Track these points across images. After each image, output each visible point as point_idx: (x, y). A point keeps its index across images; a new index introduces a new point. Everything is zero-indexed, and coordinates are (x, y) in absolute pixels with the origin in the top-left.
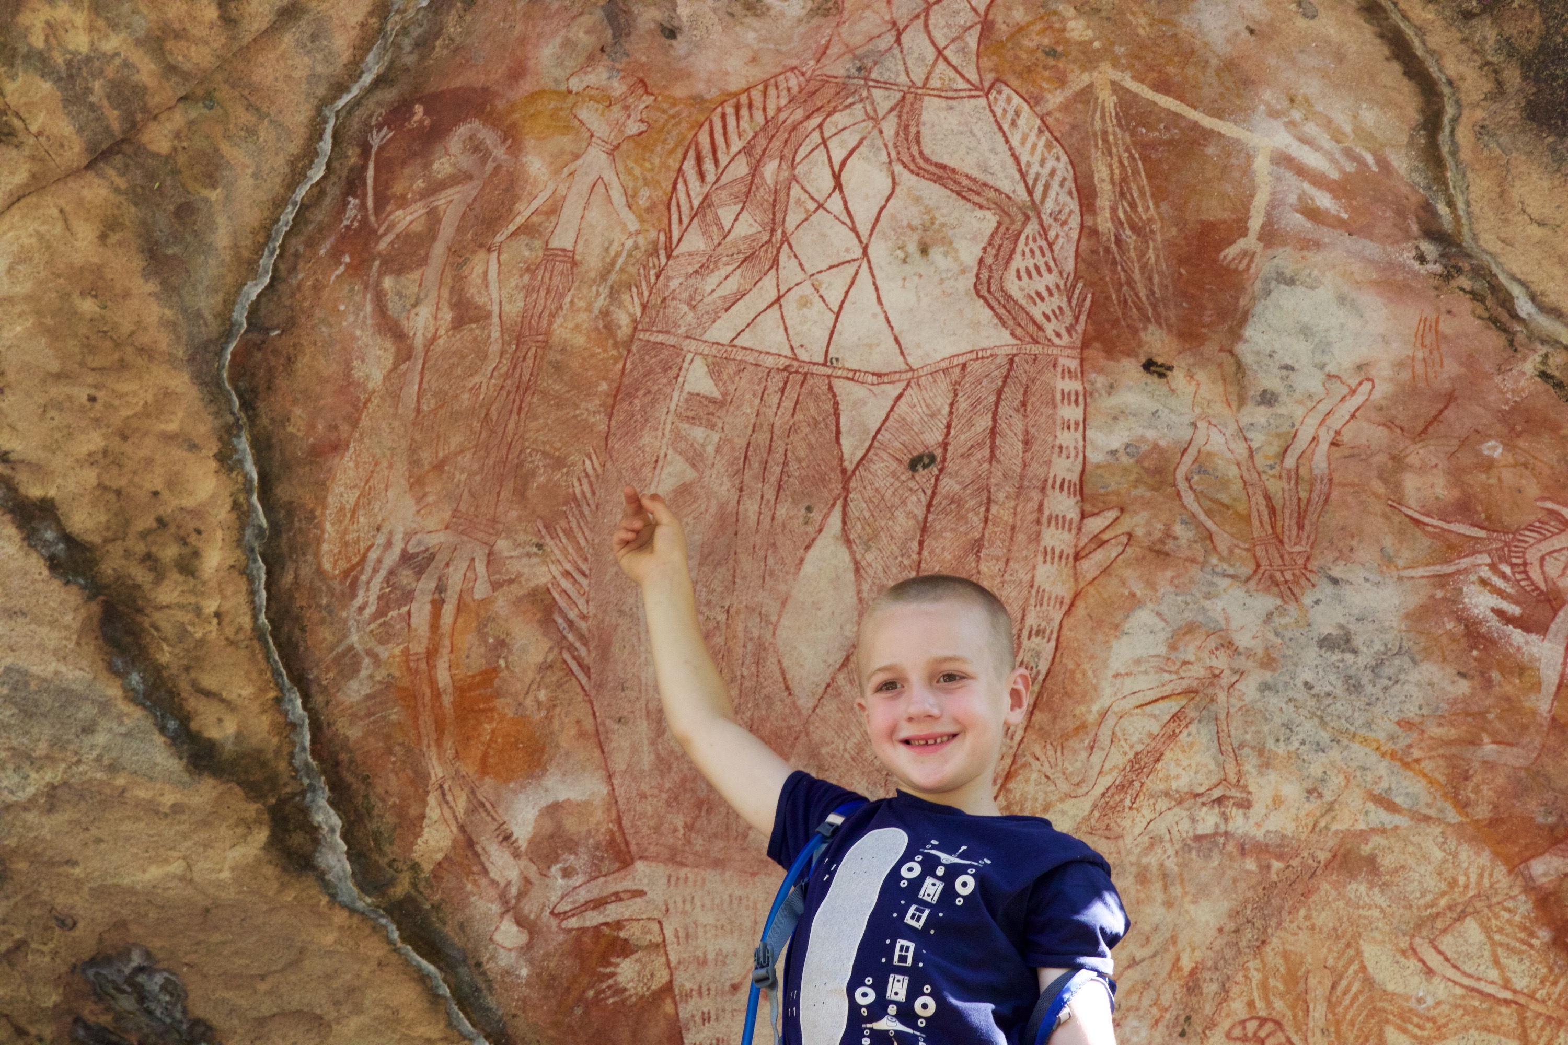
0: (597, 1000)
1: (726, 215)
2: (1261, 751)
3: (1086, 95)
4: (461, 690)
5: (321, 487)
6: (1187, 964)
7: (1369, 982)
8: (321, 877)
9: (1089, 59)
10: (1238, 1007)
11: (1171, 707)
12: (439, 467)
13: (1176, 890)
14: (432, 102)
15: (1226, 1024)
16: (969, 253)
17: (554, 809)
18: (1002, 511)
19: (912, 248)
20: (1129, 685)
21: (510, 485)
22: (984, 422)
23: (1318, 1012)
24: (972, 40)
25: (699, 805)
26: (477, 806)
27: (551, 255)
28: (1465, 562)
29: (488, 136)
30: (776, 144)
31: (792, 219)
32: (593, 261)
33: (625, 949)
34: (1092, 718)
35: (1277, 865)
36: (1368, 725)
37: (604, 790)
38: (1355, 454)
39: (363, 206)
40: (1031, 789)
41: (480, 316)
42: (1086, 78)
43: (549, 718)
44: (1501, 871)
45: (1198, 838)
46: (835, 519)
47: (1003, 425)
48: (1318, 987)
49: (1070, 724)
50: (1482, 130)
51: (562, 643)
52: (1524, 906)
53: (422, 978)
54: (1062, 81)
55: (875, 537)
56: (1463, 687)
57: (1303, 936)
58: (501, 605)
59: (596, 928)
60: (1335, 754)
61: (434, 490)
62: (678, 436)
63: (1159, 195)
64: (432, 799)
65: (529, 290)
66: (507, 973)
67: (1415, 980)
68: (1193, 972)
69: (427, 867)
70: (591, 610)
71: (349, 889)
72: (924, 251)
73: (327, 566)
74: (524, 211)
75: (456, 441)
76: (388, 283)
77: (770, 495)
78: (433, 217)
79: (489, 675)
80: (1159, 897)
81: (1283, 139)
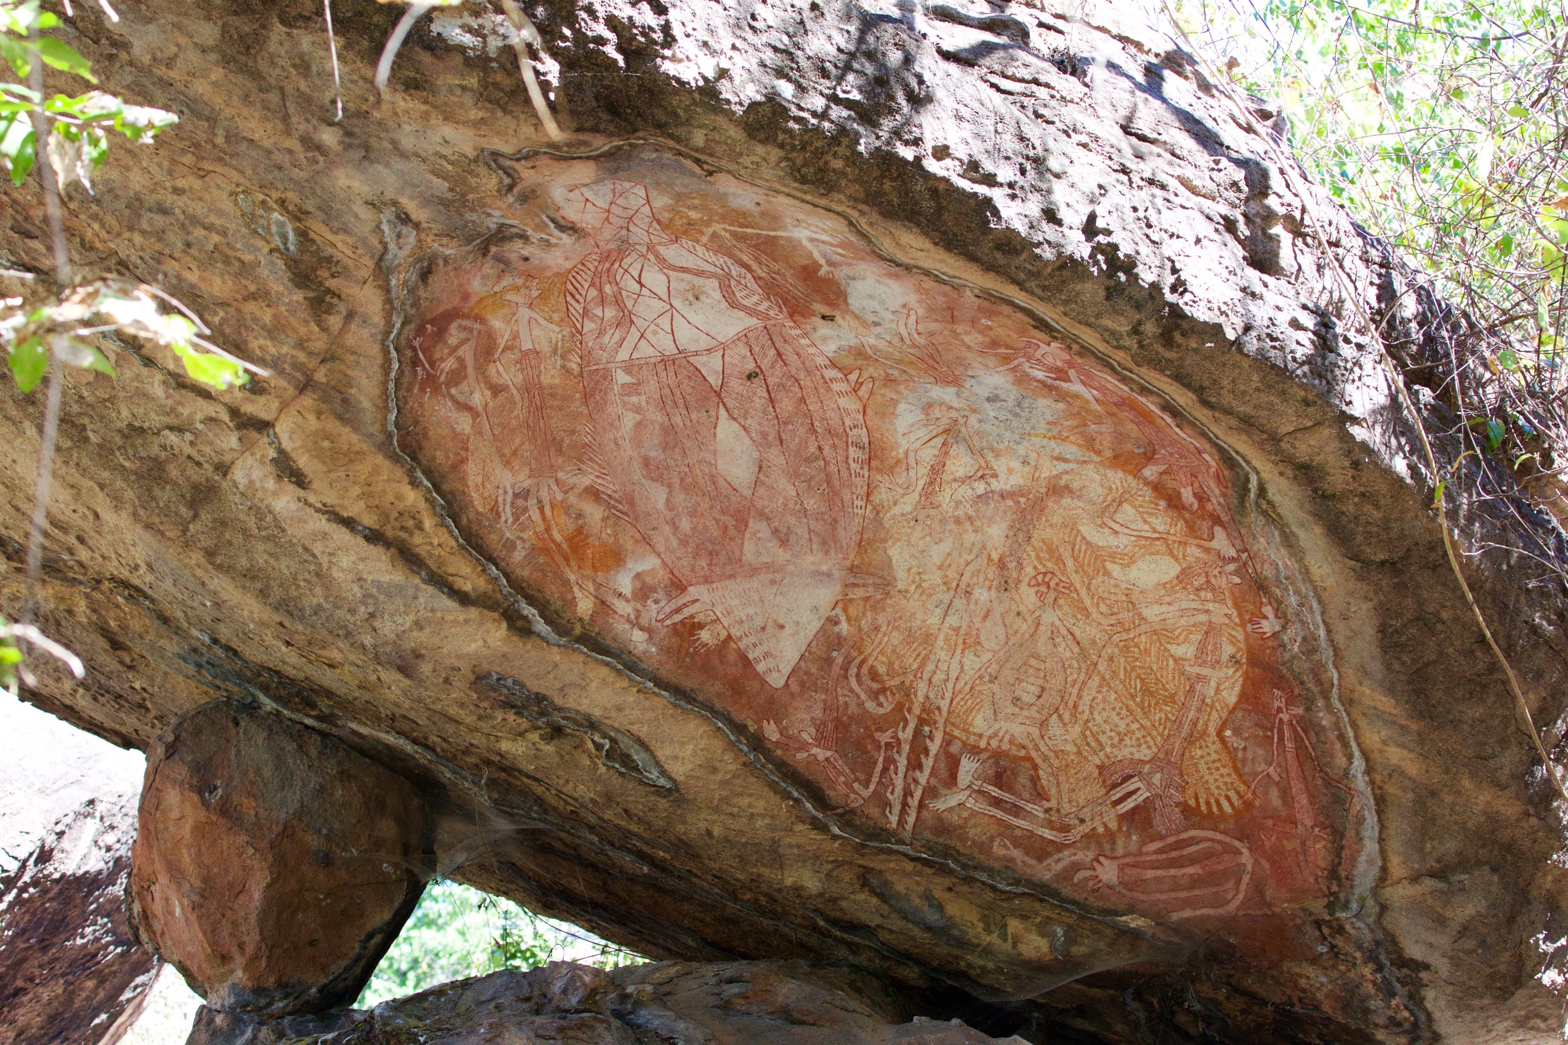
0: (696, 653)
1: (598, 311)
2: (993, 450)
3: (714, 235)
4: (570, 540)
5: (463, 479)
6: (995, 556)
7: (1088, 543)
8: (539, 635)
9: (708, 224)
10: (1029, 570)
11: (939, 441)
12: (515, 453)
13: (978, 523)
14: (433, 322)
15: (1026, 580)
16: (717, 295)
17: (638, 576)
18: (806, 382)
19: (691, 298)
20: (913, 437)
21: (553, 449)
22: (772, 352)
23: (1070, 563)
24: (655, 224)
25: (711, 553)
26: (599, 586)
27: (525, 354)
28: (1016, 362)
29: (467, 323)
30: (604, 278)
31: (629, 304)
32: (545, 348)
33: (701, 626)
34: (901, 456)
35: (1022, 500)
36: (1033, 428)
37: (659, 561)
38: (931, 334)
39: (424, 369)
40: (884, 496)
41: (505, 388)
42: (710, 231)
43: (617, 540)
44: (1130, 478)
45: (979, 497)
46: (722, 411)
47: (782, 350)
48: (1065, 552)
49: (893, 462)
50: (871, 224)
51: (609, 506)
52: (1148, 493)
53: (607, 664)
54: (703, 234)
55: (747, 412)
56: (1061, 406)
57: (1048, 530)
58: (572, 499)
59: (682, 621)
60: (1025, 443)
61: (516, 464)
62: (625, 404)
63: (776, 260)
64: (576, 589)
65: (522, 370)
66: (645, 652)
67: (1111, 538)
68: (1000, 560)
69: (587, 618)
70: (617, 487)
71: (553, 637)
72: (697, 298)
73: (481, 510)
74: (502, 343)
75: (518, 441)
76: (453, 391)
77: (684, 412)
78: (461, 360)
79: (580, 530)
80: (970, 529)
81: (807, 233)
